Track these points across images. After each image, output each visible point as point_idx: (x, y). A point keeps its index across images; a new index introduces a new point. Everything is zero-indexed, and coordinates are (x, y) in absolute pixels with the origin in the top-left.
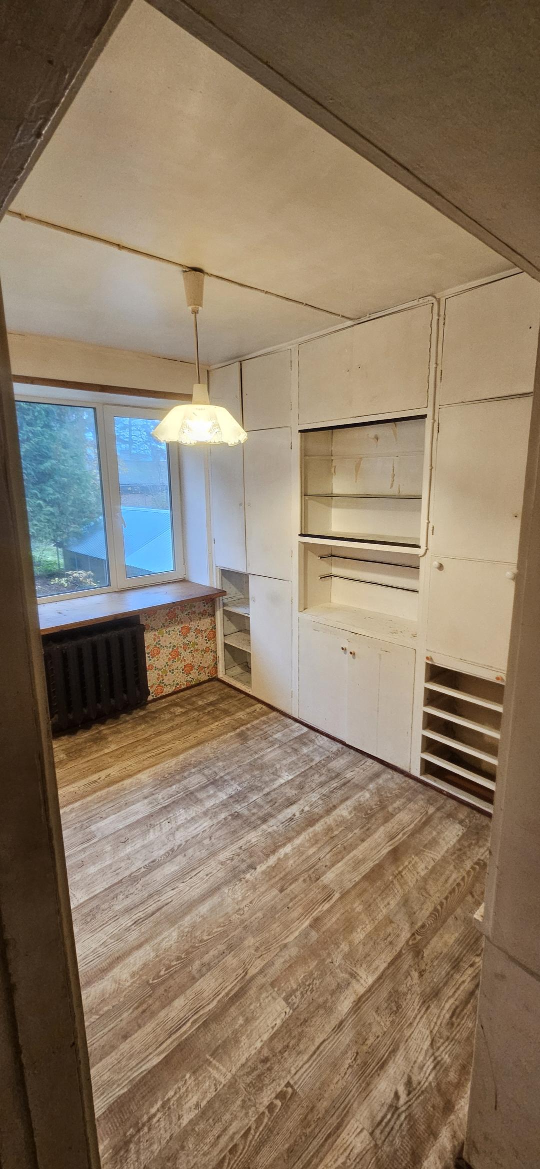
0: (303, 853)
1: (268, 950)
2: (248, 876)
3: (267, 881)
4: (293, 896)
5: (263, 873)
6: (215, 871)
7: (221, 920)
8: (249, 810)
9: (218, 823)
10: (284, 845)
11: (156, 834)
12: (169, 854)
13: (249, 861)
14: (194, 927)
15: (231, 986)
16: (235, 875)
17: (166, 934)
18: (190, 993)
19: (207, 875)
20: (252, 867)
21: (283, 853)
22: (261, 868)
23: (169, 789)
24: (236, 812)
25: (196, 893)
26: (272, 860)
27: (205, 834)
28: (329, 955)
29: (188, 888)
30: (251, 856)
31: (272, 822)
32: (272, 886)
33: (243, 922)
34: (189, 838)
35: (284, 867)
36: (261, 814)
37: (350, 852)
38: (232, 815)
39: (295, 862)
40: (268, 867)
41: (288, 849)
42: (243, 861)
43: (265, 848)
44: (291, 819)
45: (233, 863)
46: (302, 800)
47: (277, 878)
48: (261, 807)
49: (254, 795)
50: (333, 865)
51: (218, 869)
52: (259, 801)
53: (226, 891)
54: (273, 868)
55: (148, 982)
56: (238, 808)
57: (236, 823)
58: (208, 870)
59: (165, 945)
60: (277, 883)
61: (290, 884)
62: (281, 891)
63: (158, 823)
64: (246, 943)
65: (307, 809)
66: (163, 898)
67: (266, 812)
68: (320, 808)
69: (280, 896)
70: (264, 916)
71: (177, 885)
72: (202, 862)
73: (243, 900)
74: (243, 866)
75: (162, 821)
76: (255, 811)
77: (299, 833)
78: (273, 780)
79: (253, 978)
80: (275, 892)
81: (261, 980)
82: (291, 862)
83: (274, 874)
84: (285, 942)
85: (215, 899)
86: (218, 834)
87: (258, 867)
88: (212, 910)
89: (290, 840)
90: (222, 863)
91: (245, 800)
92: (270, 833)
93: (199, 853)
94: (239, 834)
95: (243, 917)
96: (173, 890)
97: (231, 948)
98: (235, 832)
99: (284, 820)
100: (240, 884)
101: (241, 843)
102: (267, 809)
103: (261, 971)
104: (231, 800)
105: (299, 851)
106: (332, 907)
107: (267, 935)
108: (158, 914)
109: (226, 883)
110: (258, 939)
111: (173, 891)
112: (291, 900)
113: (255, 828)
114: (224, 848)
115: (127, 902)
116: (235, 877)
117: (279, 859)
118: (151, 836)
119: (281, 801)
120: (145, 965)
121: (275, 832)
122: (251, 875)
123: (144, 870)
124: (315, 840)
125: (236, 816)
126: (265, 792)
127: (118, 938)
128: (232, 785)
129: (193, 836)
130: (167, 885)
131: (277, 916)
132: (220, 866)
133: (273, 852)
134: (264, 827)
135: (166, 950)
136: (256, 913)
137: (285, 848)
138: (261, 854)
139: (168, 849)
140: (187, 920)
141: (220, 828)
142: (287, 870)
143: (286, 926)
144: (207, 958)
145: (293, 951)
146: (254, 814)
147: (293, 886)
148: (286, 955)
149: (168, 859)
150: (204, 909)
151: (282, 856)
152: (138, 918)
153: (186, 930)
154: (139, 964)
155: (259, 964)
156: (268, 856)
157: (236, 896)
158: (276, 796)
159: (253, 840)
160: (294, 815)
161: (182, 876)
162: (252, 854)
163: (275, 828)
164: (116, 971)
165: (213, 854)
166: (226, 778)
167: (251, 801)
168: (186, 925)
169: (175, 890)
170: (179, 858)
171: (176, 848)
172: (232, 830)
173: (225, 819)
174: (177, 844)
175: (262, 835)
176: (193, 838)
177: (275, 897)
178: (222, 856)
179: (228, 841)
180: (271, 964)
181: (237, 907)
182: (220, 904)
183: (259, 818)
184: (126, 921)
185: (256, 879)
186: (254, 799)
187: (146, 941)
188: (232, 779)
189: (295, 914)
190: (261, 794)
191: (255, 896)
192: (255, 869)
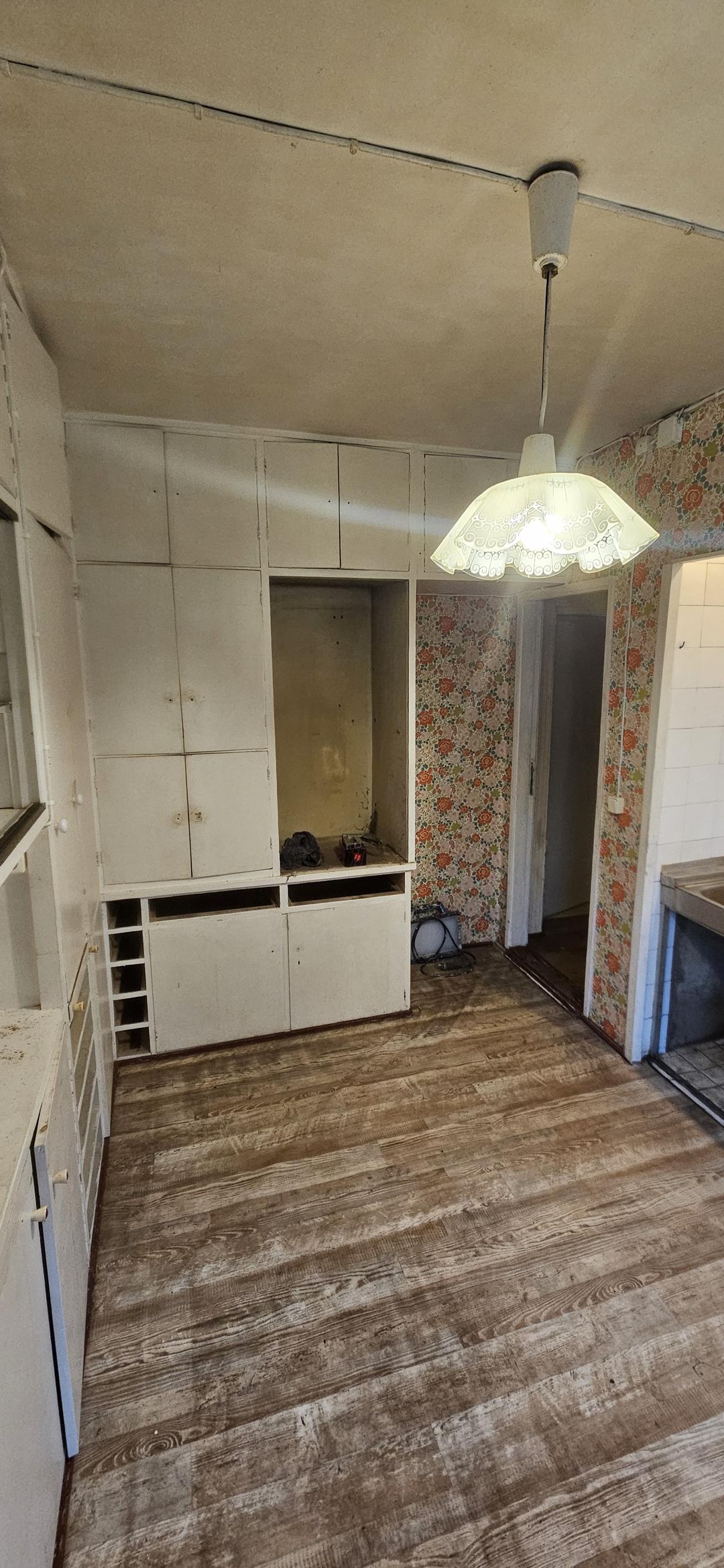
0: (388, 1208)
1: (479, 1125)
2: (478, 1205)
3: (455, 1188)
4: (430, 1160)
5: (455, 1201)
6: (524, 1230)
7: (524, 1167)
8: (436, 1338)
9: (506, 1330)
10: (407, 1232)
11: (634, 1357)
12: (601, 1294)
13: (470, 1225)
14: (557, 1172)
15: (521, 1114)
16: (496, 1213)
17: (591, 1176)
18: (559, 1121)
19: (536, 1229)
20: (468, 1215)
21: (416, 1219)
22: (456, 1208)
23: (632, 1533)
24: (465, 1346)
25: (555, 1209)
26: (436, 1214)
27: (534, 1311)
28: (423, 1103)
29: (564, 1220)
30: (464, 1232)
31: (405, 1287)
32: (450, 1179)
33: (499, 1156)
34: (565, 1315)
35: (423, 1199)
36: (419, 1317)
37: (325, 1184)
38: (476, 1340)
39: (406, 1200)
40: (446, 1206)
41: (406, 1223)
42: (479, 1229)
43: (438, 1238)
44: (371, 1277)
45: (494, 1234)
46: (325, 1317)
47: (440, 1187)
48: (410, 1336)
49: (411, 1382)
50: (362, 1175)
51: (519, 1233)
52: (408, 1358)
53: (511, 1196)
54: (440, 1203)
55: (603, 1141)
56: (455, 1356)
57: (471, 1313)
58: (533, 1236)
59: (590, 1166)
60: (444, 1181)
61: (427, 1174)
62: (442, 1170)
63: (638, 1392)
64: (498, 1138)
65: (329, 1290)
66: (598, 1220)
67: (405, 1317)
68: (307, 1277)
69: (445, 1166)
70: (472, 1154)
71: (581, 1231)
72: (542, 1254)
73: (492, 1179)
74: (480, 1222)
75: (629, 1396)
76: (427, 1332)
77: (375, 1243)
78: (344, 1420)
79: (498, 1112)
80: (450, 1173)
81: (493, 1109)
82: (411, 1202)
83: (442, 1194)
84: (459, 1125)
85: (527, 1192)
86: (509, 1301)
87: (459, 1212)
88: (531, 1181)
89: (395, 1238)
90: (511, 1238)
91: (434, 1375)
92: (420, 1264)
93: (548, 1273)
94: (473, 1283)
95: (497, 1161)
96: (587, 1226)
97: (517, 1139)
98: (481, 1293)
99: (384, 1280)
100: (491, 1198)
101: (472, 1264)
102: (401, 1324)
103: (490, 1113)
104: (466, 1390)
105: (392, 1213)
106: (395, 1135)
107: (475, 1136)
108: (604, 1201)
109: (509, 1207)
110: (486, 1137)
111: (587, 1223)
112: (435, 1156)
113: (441, 1286)
114: (503, 1266)
115: (653, 1232)
116: (496, 1211)
117: (426, 1212)
118: (643, 1353)
119: (365, 1335)
120: (609, 1155)
121: (410, 1263)
122: (473, 1205)
123: (639, 1278)
124: (360, 1220)
125: (467, 1334)
126: (385, 1380)
127: (648, 1193)
128: (452, 1457)
129: (558, 1319)
130: (596, 1236)
131: (459, 1148)
132: (514, 1235)
133: (429, 1226)
134: (424, 1282)
135: (588, 1160)
136: (480, 1160)
137: (407, 1226)
138: (449, 1231)
139: (604, 1305)
140: (565, 1181)
141: (504, 1312)
142: (422, 1192)
143: (452, 1136)
144: (543, 1139)
145: (454, 1116)
146: (431, 1322)
147: (425, 1171)
148: (462, 1116)
149: (600, 1284)
150: (542, 1186)
151: (420, 1215)
152: (629, 1206)
153: (565, 1171)
154: (617, 1157)
155: (491, 1119)
156: (440, 1223)
157: (500, 1185)
158: (367, 1356)
159: (452, 1260)
160: (361, 1283)
161: (573, 1244)
162: (461, 1235)
163: (407, 1272)
164: (640, 1161)
165: (524, 1261)
166: (457, 1503)
167: (423, 1367)
168: (566, 1176)
169: (584, 1223)
170: (582, 1278)
171: (590, 1301)
172: (482, 1300)
173: (490, 1335)
174: (585, 1311)
175: (436, 1264)
176: (558, 1314)
177: (449, 1168)
178: (508, 1252)
179: (494, 1278)
180: (478, 1115)
181: (501, 1172)
182: (522, 1183)
183: (425, 1306)
184: (647, 1207)
185: (468, 1197)
186: (414, 1370)
187: (612, 1176)
188: (443, 1485)
189: (437, 1143)
190: (394, 1378)
191: (476, 1178)
192: (464, 1210)
